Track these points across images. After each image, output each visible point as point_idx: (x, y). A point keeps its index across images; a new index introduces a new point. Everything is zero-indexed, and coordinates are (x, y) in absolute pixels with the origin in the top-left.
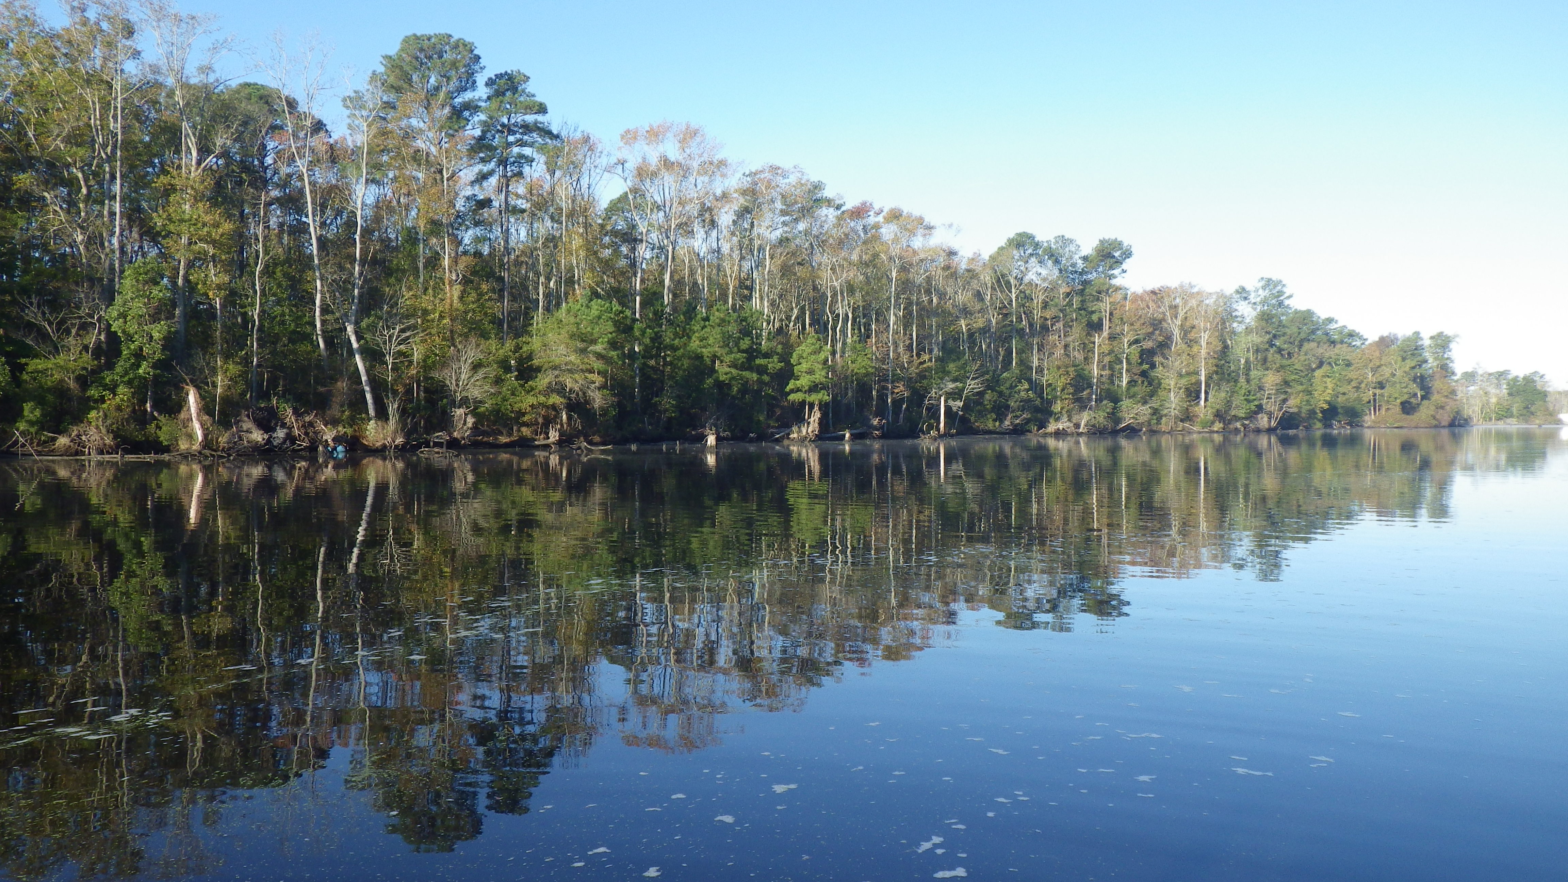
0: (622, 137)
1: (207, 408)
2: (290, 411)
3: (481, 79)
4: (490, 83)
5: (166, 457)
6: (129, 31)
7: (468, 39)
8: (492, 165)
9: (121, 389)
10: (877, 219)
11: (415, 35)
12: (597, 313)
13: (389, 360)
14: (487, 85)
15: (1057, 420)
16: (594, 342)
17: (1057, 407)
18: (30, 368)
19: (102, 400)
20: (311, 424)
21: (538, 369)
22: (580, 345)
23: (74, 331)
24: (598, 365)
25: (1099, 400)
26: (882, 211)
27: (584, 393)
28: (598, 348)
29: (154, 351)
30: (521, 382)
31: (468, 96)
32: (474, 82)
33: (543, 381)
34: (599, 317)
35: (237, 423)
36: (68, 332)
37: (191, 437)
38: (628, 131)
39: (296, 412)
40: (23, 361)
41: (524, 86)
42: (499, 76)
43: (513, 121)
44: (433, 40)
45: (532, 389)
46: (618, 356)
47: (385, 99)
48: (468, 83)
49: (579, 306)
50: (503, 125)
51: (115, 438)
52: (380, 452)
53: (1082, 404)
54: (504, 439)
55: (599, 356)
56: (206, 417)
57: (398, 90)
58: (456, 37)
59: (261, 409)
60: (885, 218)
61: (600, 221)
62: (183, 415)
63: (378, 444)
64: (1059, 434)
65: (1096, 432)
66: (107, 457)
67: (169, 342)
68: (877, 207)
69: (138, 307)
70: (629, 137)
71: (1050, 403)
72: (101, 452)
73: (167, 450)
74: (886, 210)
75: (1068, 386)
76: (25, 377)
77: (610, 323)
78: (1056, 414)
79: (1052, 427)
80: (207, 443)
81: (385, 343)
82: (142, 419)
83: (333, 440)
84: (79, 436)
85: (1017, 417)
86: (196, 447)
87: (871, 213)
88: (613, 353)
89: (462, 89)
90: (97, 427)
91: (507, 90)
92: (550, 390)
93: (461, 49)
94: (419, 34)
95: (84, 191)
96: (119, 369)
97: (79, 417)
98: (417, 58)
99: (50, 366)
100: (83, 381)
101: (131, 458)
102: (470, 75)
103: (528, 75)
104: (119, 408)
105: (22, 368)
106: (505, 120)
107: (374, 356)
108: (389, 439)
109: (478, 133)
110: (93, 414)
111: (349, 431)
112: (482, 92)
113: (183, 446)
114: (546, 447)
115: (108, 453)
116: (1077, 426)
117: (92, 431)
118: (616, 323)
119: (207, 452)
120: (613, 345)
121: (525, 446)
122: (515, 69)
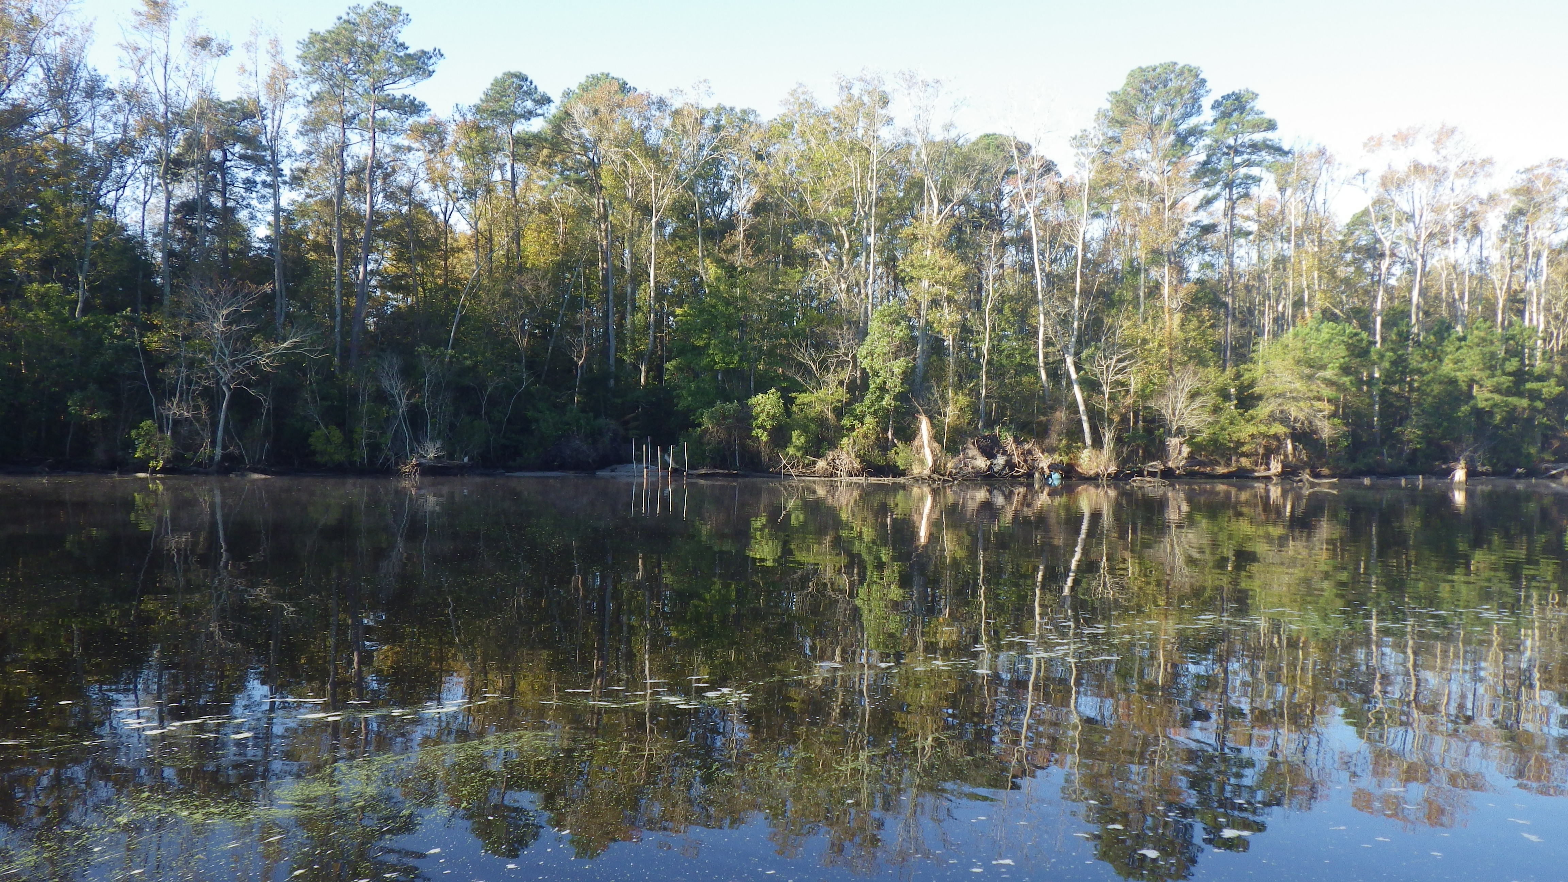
0: (1365, 145)
1: (937, 437)
2: (1010, 439)
3: (1206, 102)
4: (1216, 105)
5: (902, 480)
6: (885, 101)
7: (1194, 64)
8: (1217, 188)
9: (869, 420)
11: (1140, 68)
12: (1327, 336)
13: (1106, 390)
14: (1213, 107)
16: (1323, 367)
18: (798, 402)
19: (852, 428)
20: (1030, 452)
21: (1260, 397)
22: (1307, 371)
23: (832, 368)
24: (1327, 392)
27: (1310, 423)
28: (1329, 374)
29: (895, 384)
30: (1241, 411)
31: (1192, 121)
32: (1200, 107)
33: (1263, 410)
34: (1330, 341)
35: (964, 449)
36: (827, 369)
37: (922, 462)
38: (1371, 139)
39: (1017, 441)
40: (793, 395)
41: (1252, 104)
42: (1226, 97)
43: (1239, 141)
44: (1158, 70)
45: (1253, 418)
46: (1351, 382)
47: (1110, 134)
48: (1194, 107)
49: (1308, 330)
50: (1229, 147)
51: (861, 462)
52: (1093, 480)
54: (1221, 470)
55: (1330, 383)
56: (936, 445)
57: (1122, 124)
58: (1181, 64)
59: (985, 437)
61: (1340, 238)
62: (916, 443)
63: (1092, 472)
66: (854, 479)
67: (908, 376)
69: (883, 346)
70: (1373, 144)
72: (850, 475)
73: (903, 473)
76: (795, 409)
77: (1342, 346)
80: (936, 470)
81: (1102, 373)
82: (884, 446)
83: (1049, 467)
84: (833, 460)
86: (927, 472)
88: (1346, 380)
89: (1186, 115)
90: (848, 453)
91: (1235, 110)
92: (1272, 418)
93: (1186, 75)
94: (1144, 66)
95: (847, 245)
96: (867, 401)
97: (833, 445)
98: (1142, 91)
99: (813, 399)
100: (839, 413)
101: (873, 480)
102: (1196, 99)
103: (1256, 92)
104: (865, 436)
105: (792, 401)
106: (1231, 141)
107: (1091, 386)
108: (1102, 468)
109: (1202, 157)
110: (845, 440)
111: (1065, 459)
112: (1207, 115)
113: (916, 470)
114: (1268, 478)
115: (856, 475)
117: (844, 456)
118: (1349, 347)
119: (935, 476)
120: (1346, 370)
121: (1242, 477)
122: (1243, 88)
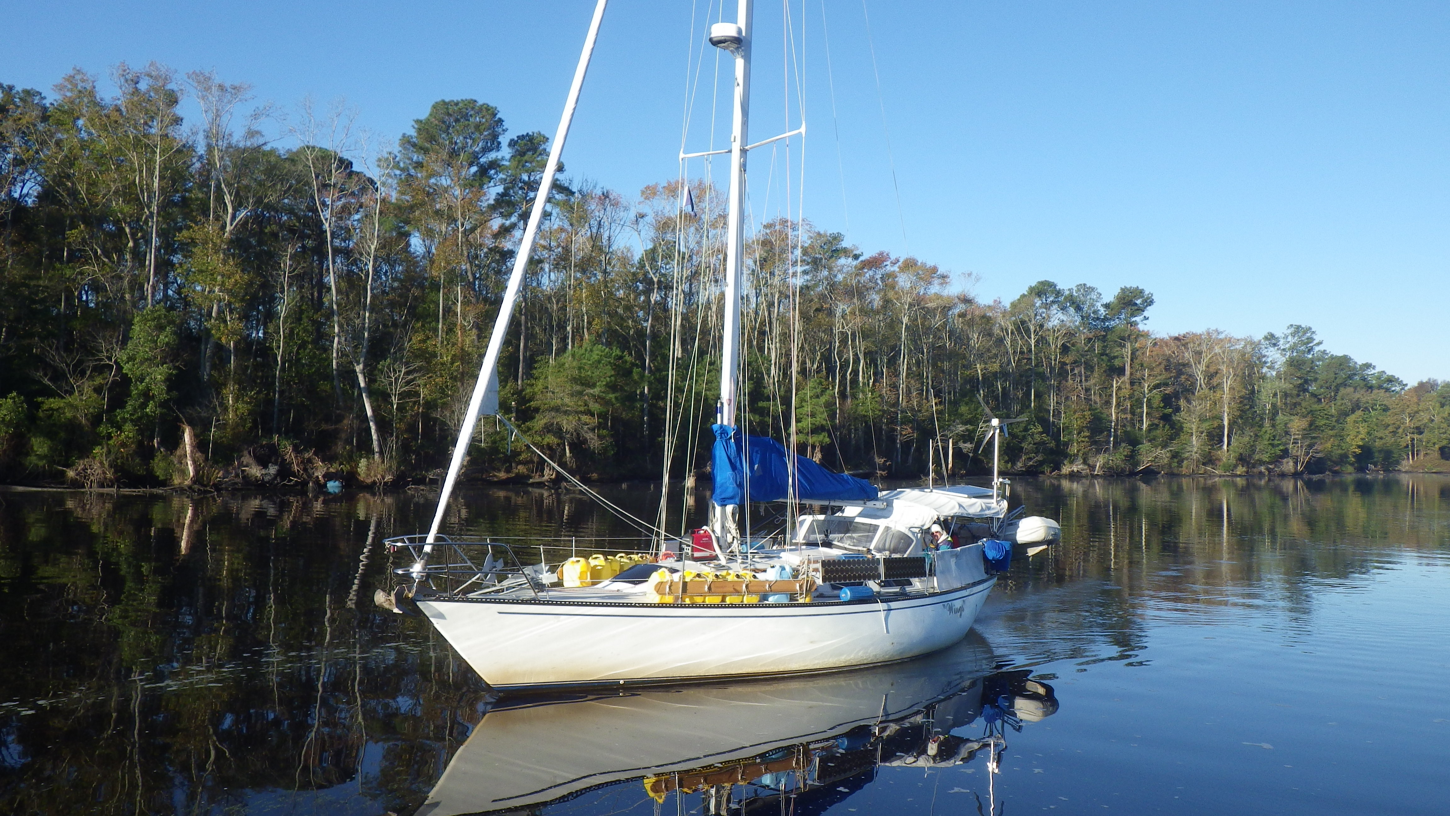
1: (201, 445)
2: (290, 448)
4: (512, 144)
5: (160, 491)
6: (172, 100)
7: (492, 104)
9: (128, 427)
10: (892, 269)
11: (443, 101)
13: (395, 401)
15: (1072, 462)
16: (594, 386)
17: (1074, 449)
18: (45, 407)
19: (109, 437)
20: (310, 460)
21: (537, 410)
23: (88, 373)
25: (1116, 444)
26: (898, 261)
28: (596, 391)
29: (159, 390)
30: (520, 423)
31: (492, 156)
32: (499, 143)
33: (539, 422)
34: (599, 362)
35: (239, 458)
36: (83, 374)
37: (184, 472)
38: (648, 188)
39: (296, 449)
40: (40, 399)
41: (543, 147)
42: (521, 138)
43: (532, 179)
44: (461, 105)
45: (529, 429)
46: (616, 398)
47: (415, 158)
48: (493, 143)
49: (583, 351)
50: (524, 182)
51: (115, 472)
52: (371, 488)
53: (1099, 447)
54: (502, 475)
56: (198, 454)
57: (426, 151)
58: (480, 102)
59: (262, 446)
60: (900, 267)
62: (179, 452)
63: (369, 481)
64: (1073, 476)
65: (1112, 475)
66: (106, 490)
67: (171, 383)
68: (893, 257)
69: (144, 351)
70: (650, 193)
71: (1066, 444)
72: (101, 485)
73: (163, 483)
74: (901, 260)
75: (1085, 429)
76: (41, 414)
78: (1071, 456)
79: (1066, 470)
80: (198, 479)
81: (391, 384)
82: (146, 453)
83: (324, 476)
84: (85, 469)
85: (1030, 459)
86: (187, 482)
87: (888, 263)
89: (486, 150)
90: (101, 463)
91: (528, 150)
92: (548, 429)
93: (484, 113)
94: (447, 100)
95: (131, 244)
96: (129, 408)
97: (85, 452)
98: (444, 122)
99: (62, 405)
100: (96, 420)
101: (126, 491)
102: (495, 137)
103: (547, 136)
104: (123, 445)
105: (38, 406)
106: (525, 177)
107: (380, 397)
108: (379, 476)
110: (97, 450)
111: (346, 468)
113: (177, 481)
114: (541, 485)
115: (108, 486)
116: (1092, 468)
117: (96, 465)
118: (615, 367)
119: (196, 487)
120: (612, 387)
121: (519, 482)
122: (536, 131)
